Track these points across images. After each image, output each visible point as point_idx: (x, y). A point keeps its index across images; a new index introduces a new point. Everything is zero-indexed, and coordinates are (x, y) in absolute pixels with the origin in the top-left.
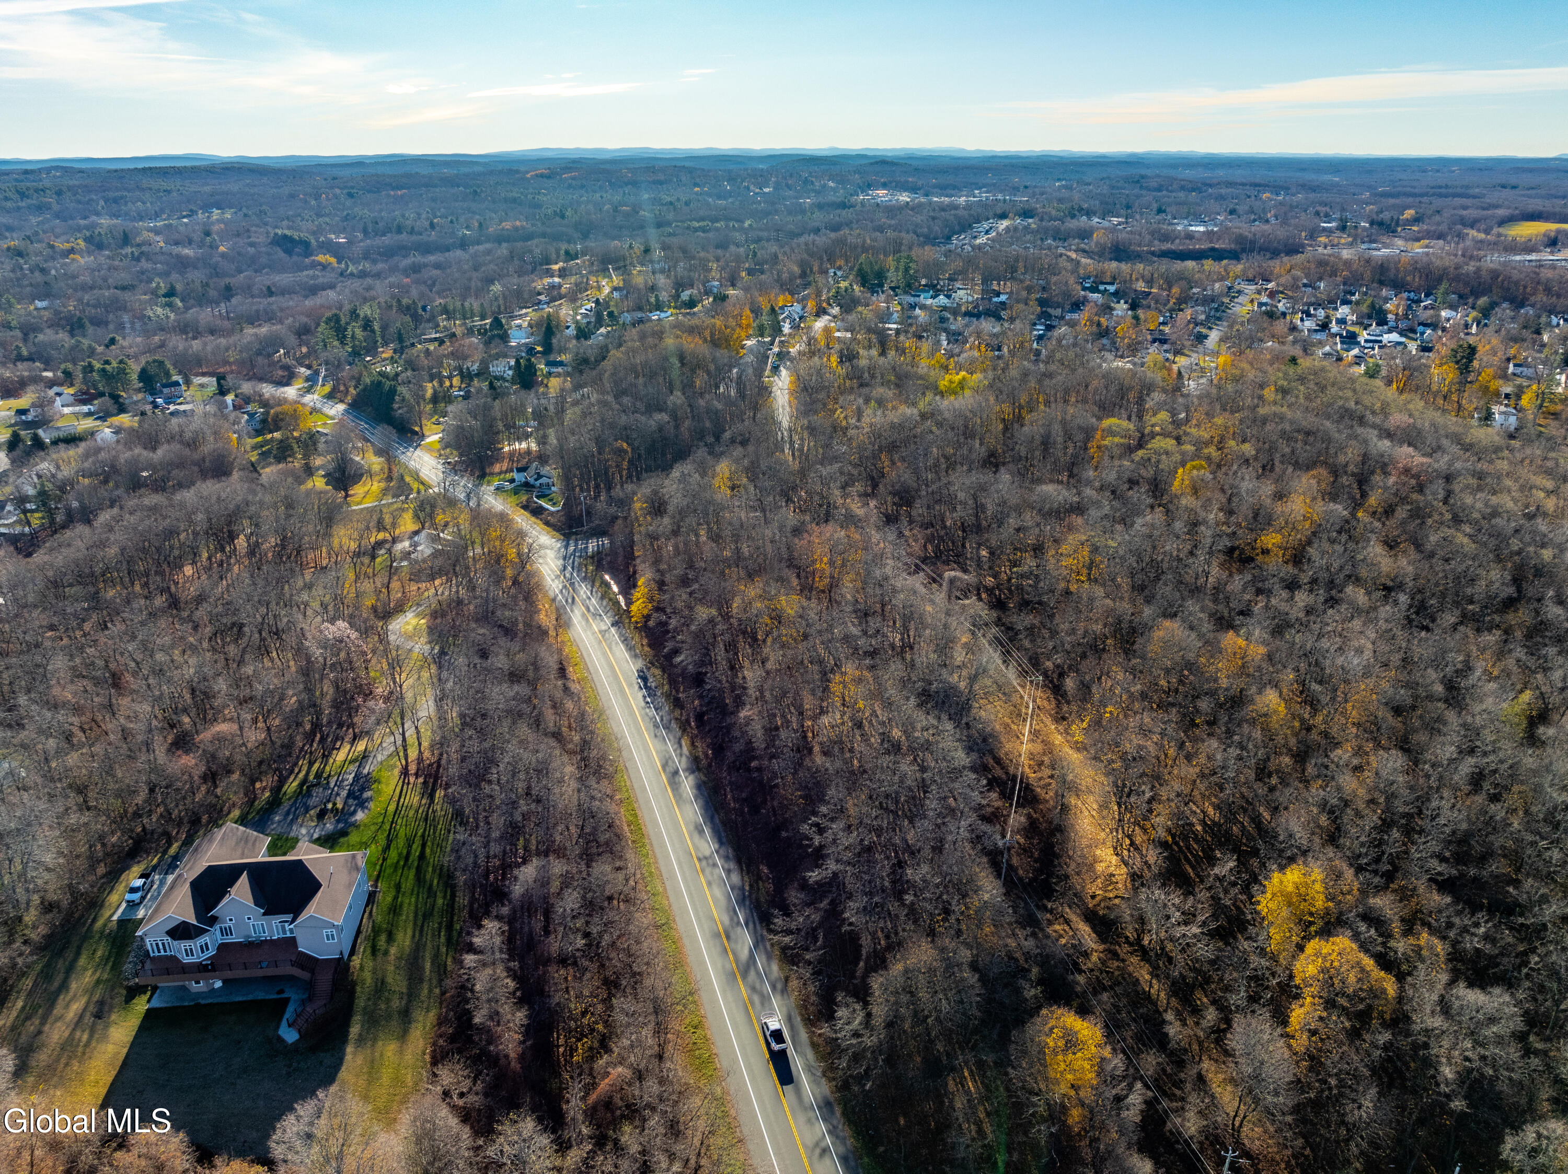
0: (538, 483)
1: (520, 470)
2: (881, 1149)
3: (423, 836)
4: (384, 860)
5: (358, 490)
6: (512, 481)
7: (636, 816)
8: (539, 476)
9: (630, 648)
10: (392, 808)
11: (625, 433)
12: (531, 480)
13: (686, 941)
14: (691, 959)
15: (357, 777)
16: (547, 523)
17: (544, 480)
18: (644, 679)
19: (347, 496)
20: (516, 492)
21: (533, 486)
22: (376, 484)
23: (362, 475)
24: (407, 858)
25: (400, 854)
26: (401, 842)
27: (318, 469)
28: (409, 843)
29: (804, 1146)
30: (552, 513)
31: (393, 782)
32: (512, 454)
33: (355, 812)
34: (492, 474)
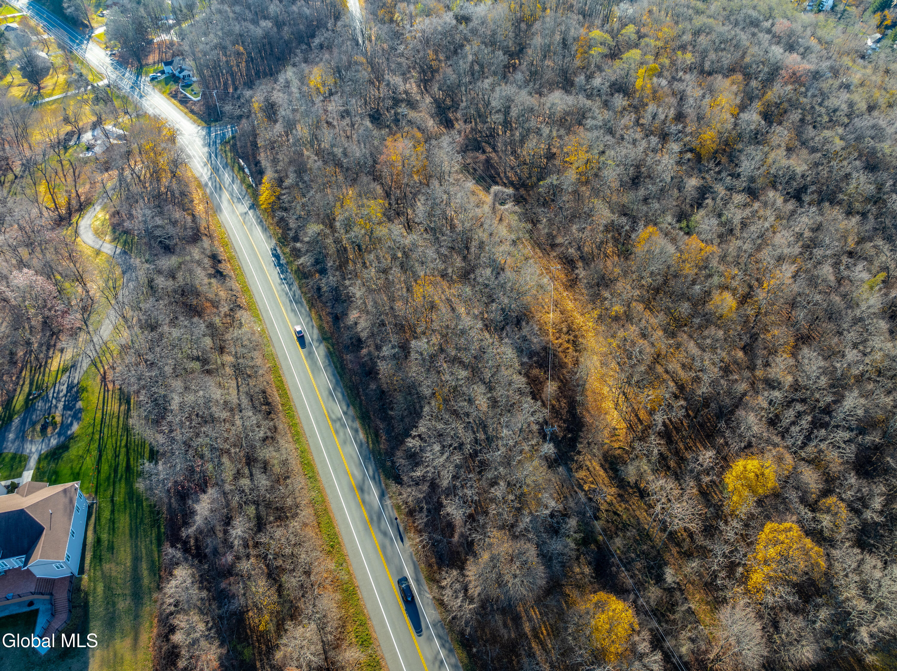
0: (181, 75)
1: (167, 64)
2: (475, 650)
3: (126, 445)
4: (99, 472)
5: (48, 82)
6: (163, 72)
7: (281, 381)
8: (182, 70)
9: (265, 229)
10: (99, 415)
11: (240, 38)
12: (176, 72)
13: (328, 491)
14: (333, 506)
15: (70, 388)
16: (192, 111)
17: (185, 73)
18: (276, 256)
19: (40, 88)
20: (167, 81)
21: (179, 78)
22: (60, 76)
23: (48, 69)
24: (116, 471)
25: (110, 467)
26: (109, 454)
27: (13, 62)
28: (116, 456)
29: (426, 659)
30: (195, 103)
31: (97, 390)
32: (160, 44)
33: (71, 424)
34: (147, 65)
